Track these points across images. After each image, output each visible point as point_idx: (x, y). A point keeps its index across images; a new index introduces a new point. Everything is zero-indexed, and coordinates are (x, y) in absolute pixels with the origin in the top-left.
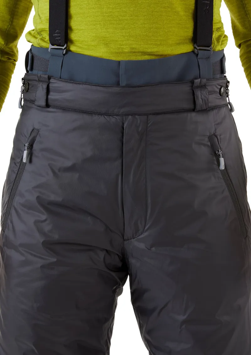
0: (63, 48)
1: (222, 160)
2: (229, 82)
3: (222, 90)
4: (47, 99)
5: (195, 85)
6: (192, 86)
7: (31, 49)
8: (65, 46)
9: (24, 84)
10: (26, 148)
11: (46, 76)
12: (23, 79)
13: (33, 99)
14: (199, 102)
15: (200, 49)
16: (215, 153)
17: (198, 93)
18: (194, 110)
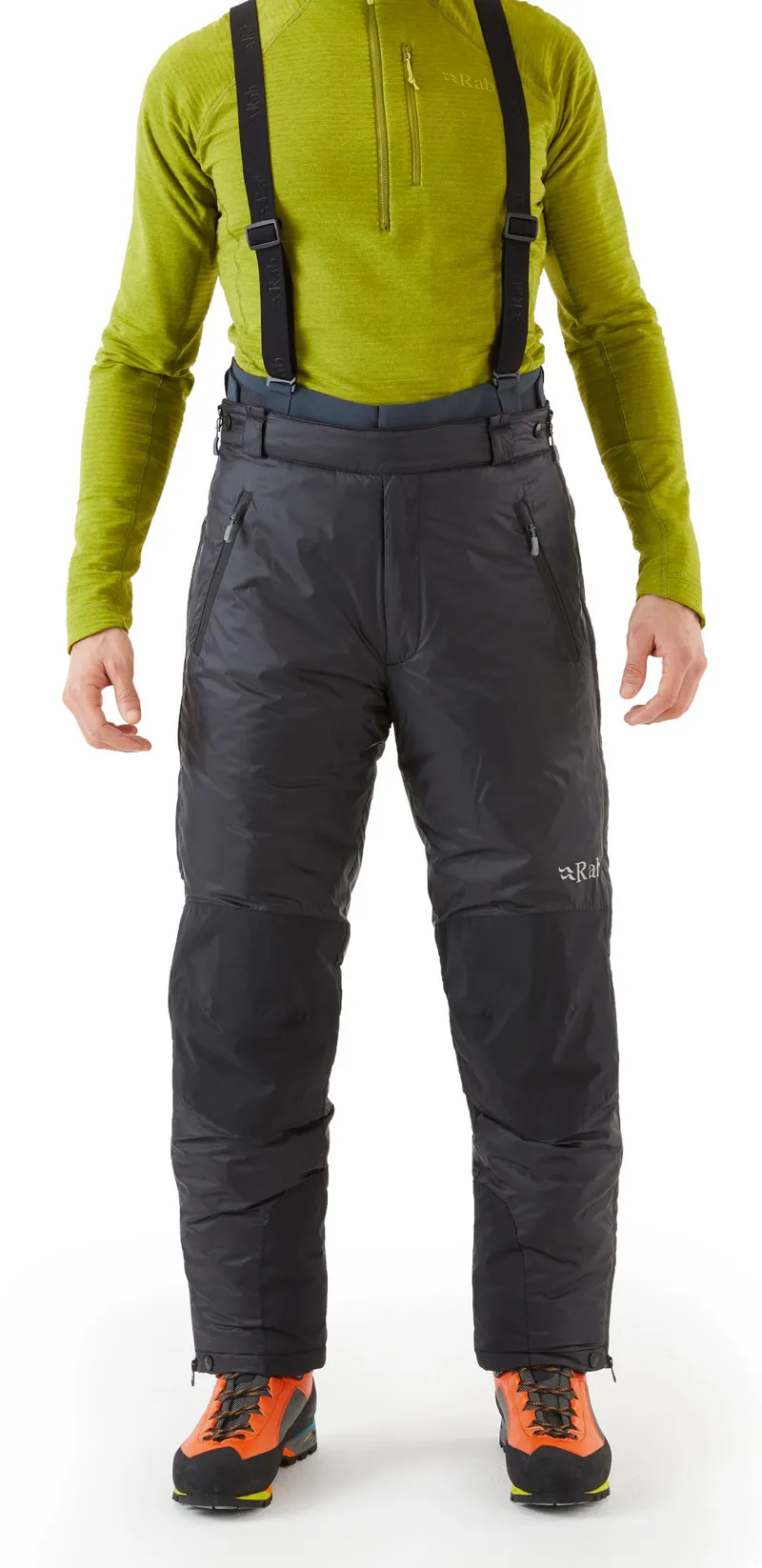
0: (291, 382)
1: (535, 540)
2: (552, 413)
3: (539, 427)
4: (263, 447)
5: (491, 425)
6: (488, 427)
7: (231, 368)
8: (294, 380)
9: (221, 415)
10: (232, 522)
11: (261, 410)
12: (219, 408)
13: (240, 443)
14: (499, 450)
15: (500, 378)
16: (524, 529)
17: (497, 437)
18: (491, 463)
